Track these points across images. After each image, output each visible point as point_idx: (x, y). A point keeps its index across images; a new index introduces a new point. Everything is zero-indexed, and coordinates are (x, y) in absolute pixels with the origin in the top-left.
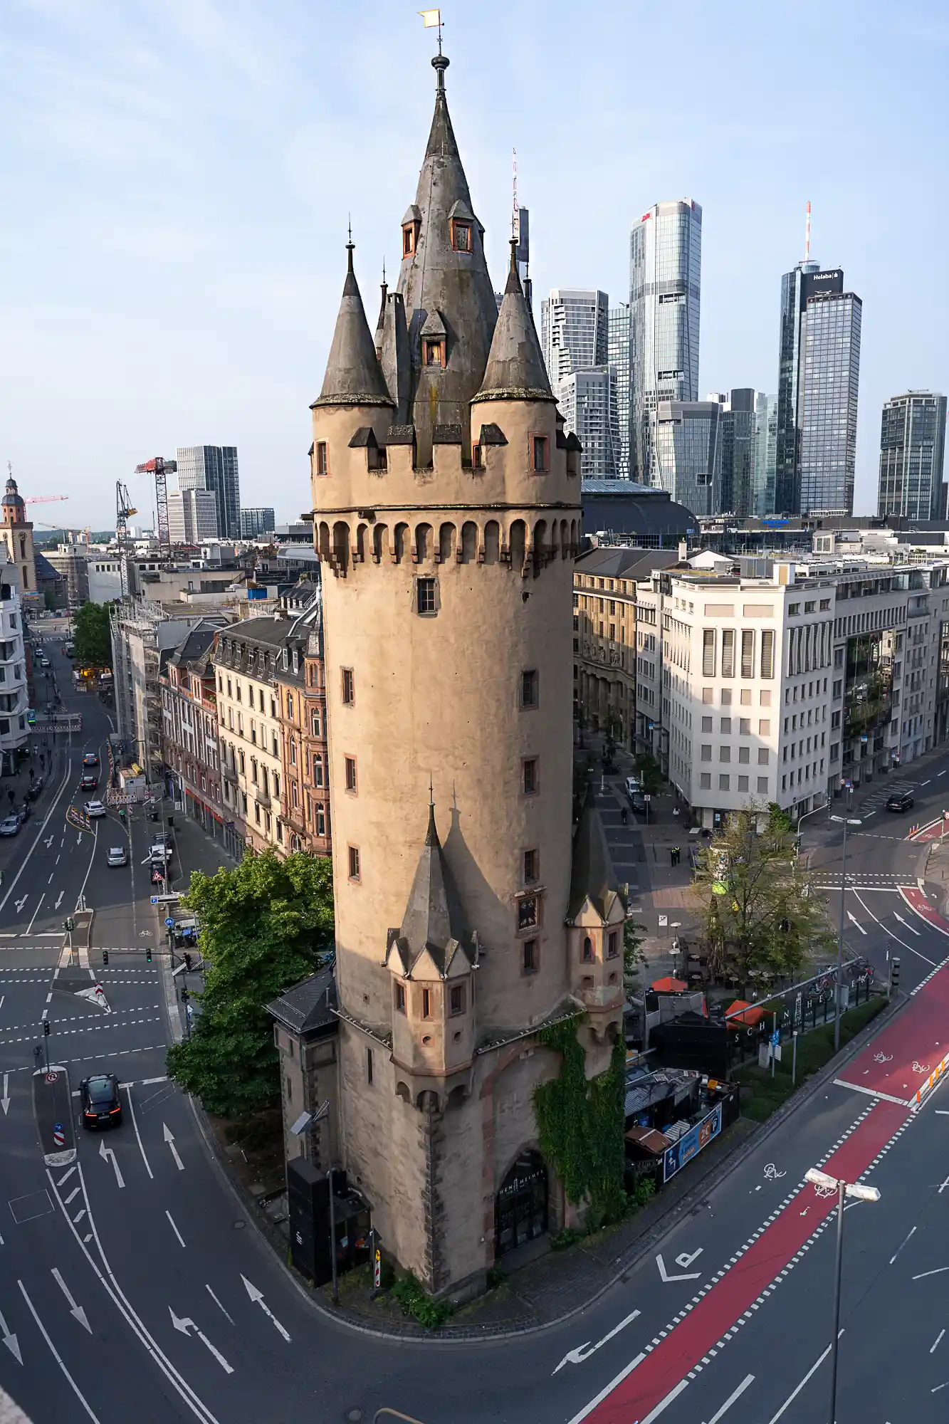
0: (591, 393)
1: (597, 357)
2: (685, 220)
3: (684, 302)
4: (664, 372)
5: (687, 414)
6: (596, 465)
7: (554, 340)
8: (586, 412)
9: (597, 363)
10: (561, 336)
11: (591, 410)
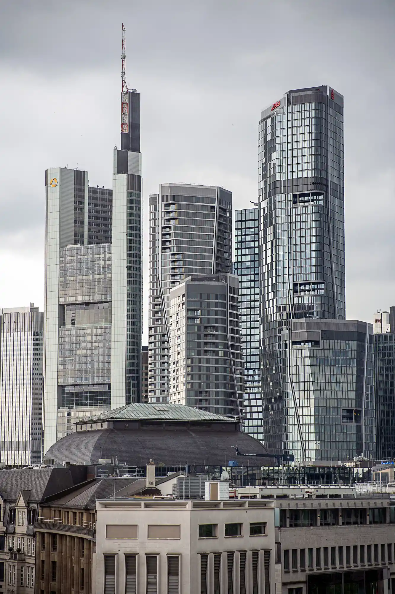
0: (204, 307)
1: (218, 265)
2: (321, 110)
3: (322, 203)
4: (301, 284)
5: (328, 335)
6: (213, 396)
7: (164, 242)
8: (199, 330)
9: (217, 271)
10: (173, 239)
11: (206, 327)
